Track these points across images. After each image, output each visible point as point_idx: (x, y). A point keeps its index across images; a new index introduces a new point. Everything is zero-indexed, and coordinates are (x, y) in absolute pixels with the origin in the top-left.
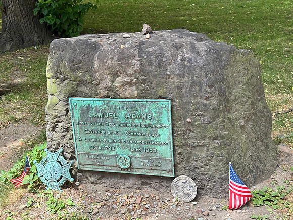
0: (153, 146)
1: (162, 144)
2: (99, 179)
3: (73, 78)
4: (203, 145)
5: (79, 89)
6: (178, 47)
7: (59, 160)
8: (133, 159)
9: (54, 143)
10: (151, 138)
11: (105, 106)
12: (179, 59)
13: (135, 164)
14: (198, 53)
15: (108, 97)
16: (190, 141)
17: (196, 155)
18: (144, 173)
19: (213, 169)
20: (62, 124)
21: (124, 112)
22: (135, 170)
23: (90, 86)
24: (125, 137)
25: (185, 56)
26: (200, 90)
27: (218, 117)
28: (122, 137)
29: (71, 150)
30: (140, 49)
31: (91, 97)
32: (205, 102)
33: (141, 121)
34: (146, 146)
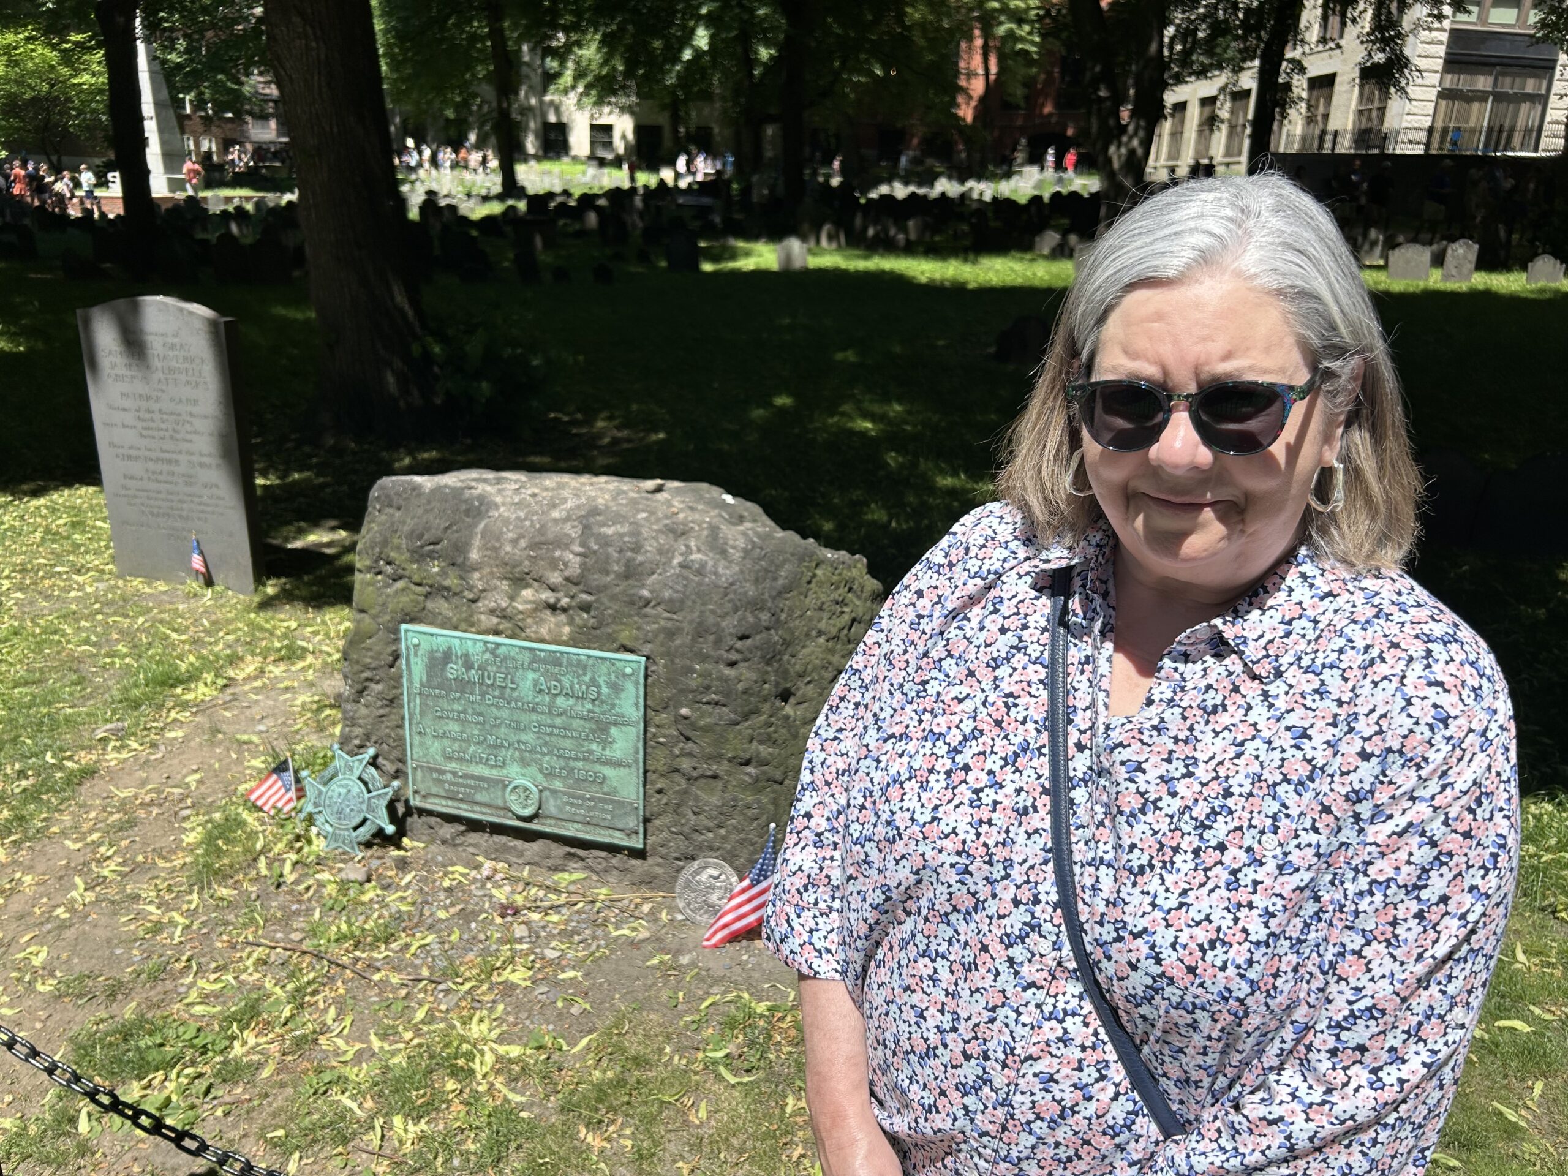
0: (597, 767)
1: (618, 764)
2: (462, 833)
3: (416, 578)
4: (715, 777)
5: (430, 605)
6: (678, 532)
7: (365, 777)
8: (546, 793)
9: (358, 731)
10: (594, 747)
11: (488, 656)
12: (675, 562)
13: (551, 807)
14: (723, 552)
15: (497, 633)
16: (685, 764)
17: (697, 799)
18: (571, 831)
19: (734, 837)
20: (379, 687)
21: (531, 676)
22: (549, 821)
23: (455, 600)
24: (529, 737)
25: (693, 557)
26: (718, 642)
27: (757, 712)
28: (524, 737)
29: (396, 754)
30: (587, 527)
31: (455, 628)
32: (728, 671)
33: (571, 702)
34: (580, 764)
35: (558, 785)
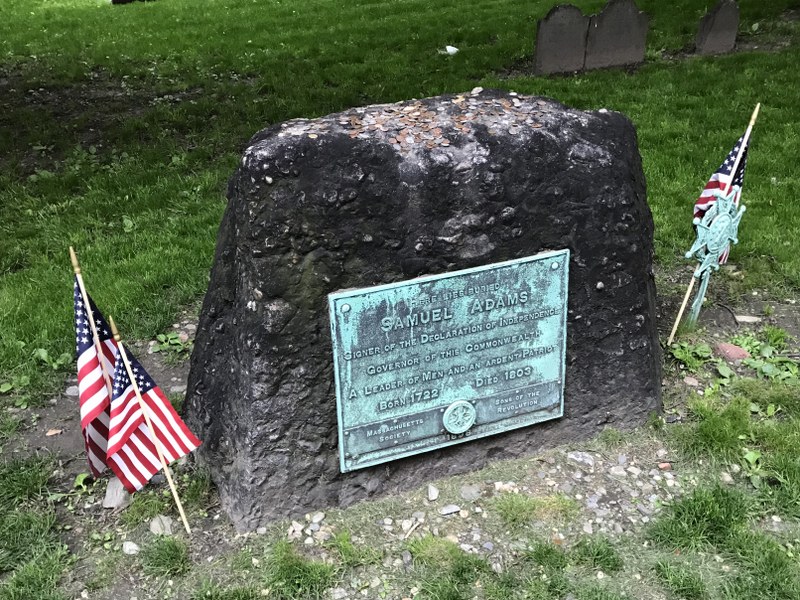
0: (526, 362)
2: (390, 477)
5: (349, 266)
8: (480, 404)
10: (523, 345)
11: (424, 295)
13: (483, 415)
17: (603, 357)
18: (500, 428)
20: (301, 370)
21: (466, 300)
22: (480, 429)
24: (464, 360)
28: (457, 361)
29: (322, 430)
31: (379, 282)
33: (504, 311)
34: (510, 366)
35: (489, 392)
